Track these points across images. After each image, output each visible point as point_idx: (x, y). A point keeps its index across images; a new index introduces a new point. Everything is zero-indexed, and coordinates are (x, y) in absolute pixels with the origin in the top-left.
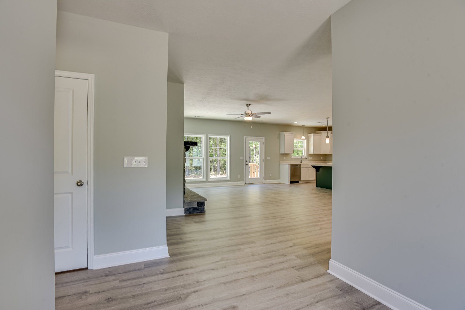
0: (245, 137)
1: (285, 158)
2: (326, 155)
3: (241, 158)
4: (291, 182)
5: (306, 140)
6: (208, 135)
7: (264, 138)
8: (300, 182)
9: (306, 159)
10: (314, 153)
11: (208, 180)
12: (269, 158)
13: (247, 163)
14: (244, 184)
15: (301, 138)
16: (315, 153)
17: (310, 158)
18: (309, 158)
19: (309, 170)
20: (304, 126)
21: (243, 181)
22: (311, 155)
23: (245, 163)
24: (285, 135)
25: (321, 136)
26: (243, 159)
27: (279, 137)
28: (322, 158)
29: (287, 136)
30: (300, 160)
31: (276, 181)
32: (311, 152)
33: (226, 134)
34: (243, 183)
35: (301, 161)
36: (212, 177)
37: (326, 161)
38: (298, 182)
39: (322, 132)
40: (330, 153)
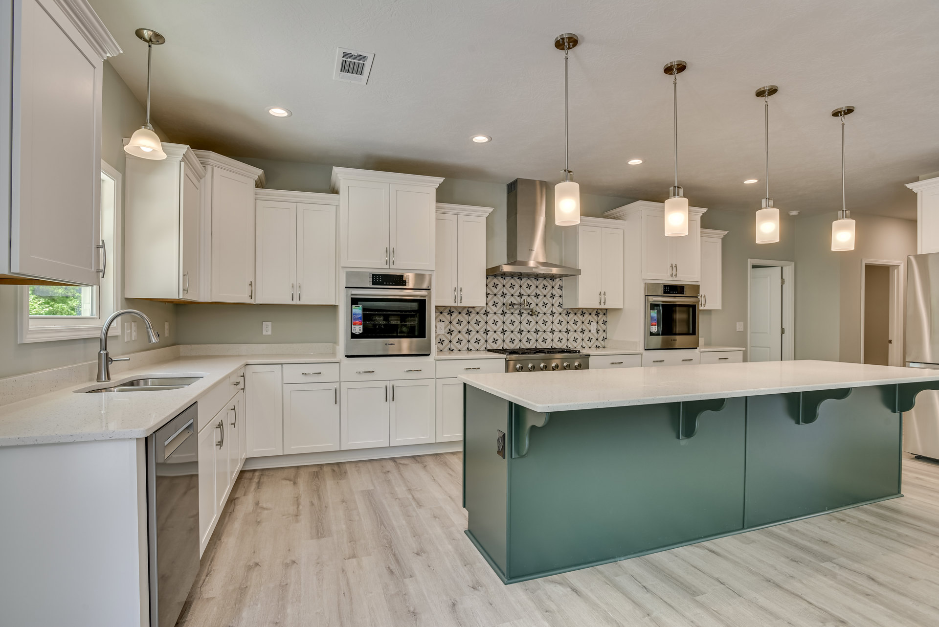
5: (113, 183)
10: (188, 297)
17: (131, 328)
25: (201, 180)
39: (210, 160)
40: (253, 300)
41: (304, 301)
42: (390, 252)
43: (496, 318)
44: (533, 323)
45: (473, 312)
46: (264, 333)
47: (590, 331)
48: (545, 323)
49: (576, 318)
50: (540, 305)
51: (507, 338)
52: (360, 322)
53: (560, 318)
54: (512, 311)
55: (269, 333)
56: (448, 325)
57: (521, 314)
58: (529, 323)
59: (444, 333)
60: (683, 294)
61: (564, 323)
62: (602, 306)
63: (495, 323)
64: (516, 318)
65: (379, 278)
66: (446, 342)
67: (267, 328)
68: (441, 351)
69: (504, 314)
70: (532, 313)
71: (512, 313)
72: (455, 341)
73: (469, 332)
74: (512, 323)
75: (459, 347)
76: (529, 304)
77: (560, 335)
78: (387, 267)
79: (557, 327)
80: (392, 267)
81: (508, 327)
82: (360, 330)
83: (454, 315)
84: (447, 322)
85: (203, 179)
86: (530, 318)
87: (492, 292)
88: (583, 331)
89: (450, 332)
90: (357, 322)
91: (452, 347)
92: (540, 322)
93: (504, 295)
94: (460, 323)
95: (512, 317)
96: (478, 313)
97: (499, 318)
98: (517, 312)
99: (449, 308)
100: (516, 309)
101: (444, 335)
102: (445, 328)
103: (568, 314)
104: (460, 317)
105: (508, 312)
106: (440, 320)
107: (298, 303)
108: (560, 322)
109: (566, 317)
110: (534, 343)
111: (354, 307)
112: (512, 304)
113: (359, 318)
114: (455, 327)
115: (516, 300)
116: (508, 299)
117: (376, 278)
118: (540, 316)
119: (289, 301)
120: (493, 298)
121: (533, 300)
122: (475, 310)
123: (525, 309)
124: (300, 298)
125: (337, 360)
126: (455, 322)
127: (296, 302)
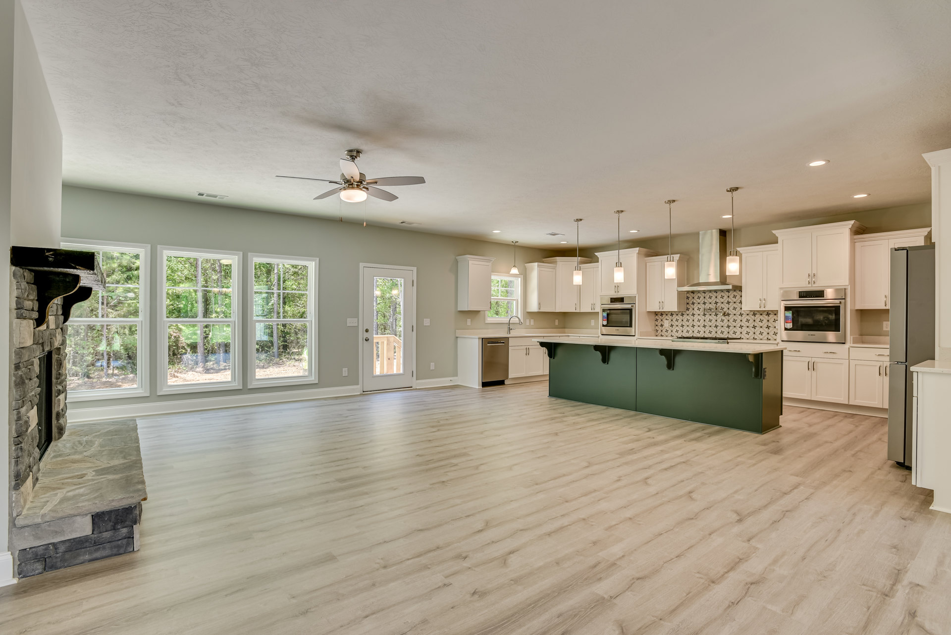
0: (362, 265)
1: (469, 321)
2: (565, 314)
3: (351, 322)
4: (485, 385)
5: (519, 279)
6: (249, 254)
7: (415, 269)
8: (506, 382)
9: (520, 323)
10: (540, 311)
11: (249, 387)
12: (427, 322)
13: (366, 335)
14: (359, 394)
15: (508, 272)
16: (542, 310)
17: (530, 321)
18: (528, 324)
19: (528, 353)
20: (517, 244)
21: (358, 384)
22: (531, 314)
23: (362, 335)
24: (470, 262)
25: (555, 268)
26: (356, 325)
27: (455, 268)
28: (557, 322)
29: (474, 265)
30: (507, 326)
31: (446, 381)
32: (534, 307)
33: (308, 255)
34: (356, 389)
35: (510, 329)
36: (260, 374)
37: (566, 329)
38: (501, 383)
39: (557, 260)
40: (578, 311)
41: (595, 311)
42: (617, 288)
43: (699, 317)
44: (726, 321)
45: (685, 314)
46: (592, 325)
47: (775, 327)
48: (735, 321)
49: (761, 317)
50: (731, 309)
51: (707, 330)
53: (748, 317)
54: (710, 313)
57: (716, 315)
58: (722, 321)
60: (824, 297)
61: (751, 321)
62: (762, 309)
63: (699, 321)
64: (713, 318)
65: (613, 299)
66: (670, 331)
69: (704, 315)
70: (724, 314)
71: (710, 315)
73: (682, 326)
74: (710, 321)
76: (722, 309)
77: (748, 330)
78: (616, 294)
79: (744, 323)
80: (618, 294)
81: (708, 323)
82: (606, 323)
83: (674, 316)
84: (670, 320)
86: (723, 318)
87: (697, 302)
88: (768, 327)
89: (672, 326)
92: (731, 321)
93: (704, 303)
94: (677, 320)
95: (710, 317)
96: (688, 315)
97: (702, 318)
98: (714, 313)
100: (713, 312)
103: (754, 314)
104: (677, 317)
105: (707, 314)
108: (748, 321)
109: (753, 317)
110: (726, 334)
111: (605, 313)
112: (710, 309)
113: (605, 318)
114: (675, 323)
115: (713, 306)
116: (708, 306)
118: (731, 316)
119: (590, 311)
120: (697, 305)
121: (725, 306)
123: (720, 312)
124: (594, 309)
125: (597, 336)
126: (674, 320)
127: (593, 311)
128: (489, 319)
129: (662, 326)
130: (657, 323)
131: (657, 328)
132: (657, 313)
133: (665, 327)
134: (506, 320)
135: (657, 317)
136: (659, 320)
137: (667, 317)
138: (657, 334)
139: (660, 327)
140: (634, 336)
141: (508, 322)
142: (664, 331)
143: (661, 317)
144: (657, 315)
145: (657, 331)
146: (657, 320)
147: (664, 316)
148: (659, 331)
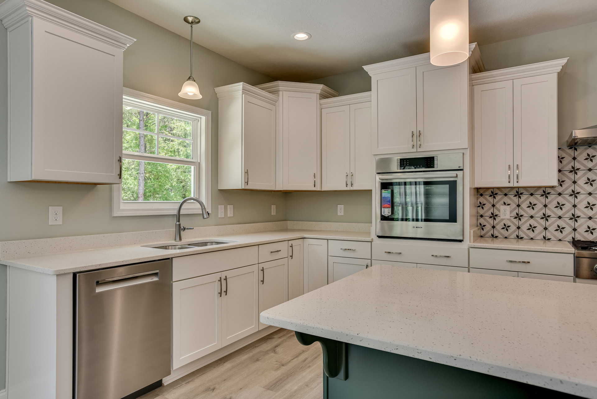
2: (287, 195)
5: (204, 118)
8: (167, 381)
9: (205, 215)
10: (249, 187)
16: (253, 185)
17: (226, 209)
18: (221, 214)
19: (224, 289)
22: (229, 195)
25: (274, 103)
28: (274, 211)
30: (174, 221)
35: (180, 229)
37: (288, 222)
39: (280, 87)
40: (318, 188)
41: (355, 188)
42: (417, 136)
43: (591, 199)
45: (553, 192)
46: (339, 214)
52: (389, 205)
55: (342, 214)
56: (515, 209)
59: (509, 218)
63: (590, 206)
65: (406, 162)
66: (513, 228)
67: (341, 210)
68: (506, 238)
72: (525, 227)
75: (532, 234)
78: (415, 150)
80: (419, 150)
82: (389, 212)
83: (523, 197)
84: (514, 206)
85: (277, 102)
89: (519, 217)
90: (387, 205)
91: (521, 234)
94: (532, 206)
96: (560, 194)
99: (492, 190)
101: (510, 220)
102: (511, 212)
104: (533, 200)
106: (505, 203)
107: (352, 189)
111: (383, 191)
113: (388, 201)
114: (526, 211)
117: (403, 162)
119: (344, 188)
120: (585, 174)
122: (555, 191)
124: (352, 184)
125: (369, 239)
126: (524, 206)
127: (349, 188)
128: (122, 207)
129: (494, 216)
130: (481, 212)
131: (481, 221)
132: (481, 191)
133: (502, 220)
134: (171, 208)
135: (482, 200)
136: (488, 206)
137: (506, 199)
138: (483, 233)
139: (491, 221)
140: (461, 241)
141: (175, 212)
142: (499, 227)
143: (491, 199)
144: (481, 195)
145: (482, 227)
146: (482, 205)
147: (498, 197)
148: (488, 227)
